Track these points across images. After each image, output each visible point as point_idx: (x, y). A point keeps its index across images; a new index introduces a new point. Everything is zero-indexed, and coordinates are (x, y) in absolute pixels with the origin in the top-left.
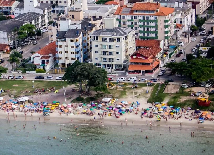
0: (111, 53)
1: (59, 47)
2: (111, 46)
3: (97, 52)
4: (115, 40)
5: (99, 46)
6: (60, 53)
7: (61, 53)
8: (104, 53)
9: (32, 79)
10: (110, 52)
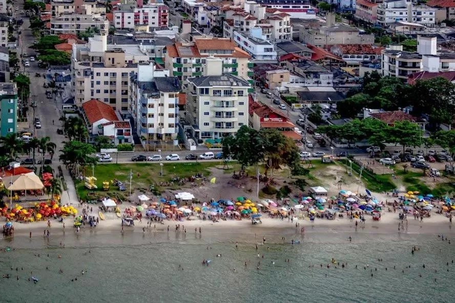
0: (229, 114)
1: (149, 107)
2: (229, 103)
3: (207, 114)
4: (235, 93)
5: (211, 104)
6: (150, 116)
7: (153, 116)
8: (218, 114)
9: (126, 161)
10: (227, 113)
